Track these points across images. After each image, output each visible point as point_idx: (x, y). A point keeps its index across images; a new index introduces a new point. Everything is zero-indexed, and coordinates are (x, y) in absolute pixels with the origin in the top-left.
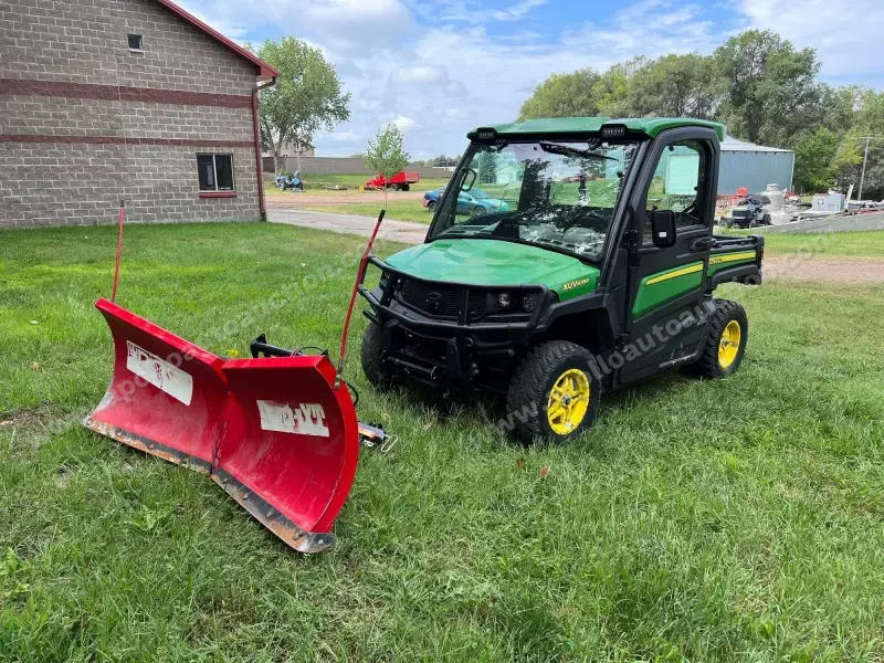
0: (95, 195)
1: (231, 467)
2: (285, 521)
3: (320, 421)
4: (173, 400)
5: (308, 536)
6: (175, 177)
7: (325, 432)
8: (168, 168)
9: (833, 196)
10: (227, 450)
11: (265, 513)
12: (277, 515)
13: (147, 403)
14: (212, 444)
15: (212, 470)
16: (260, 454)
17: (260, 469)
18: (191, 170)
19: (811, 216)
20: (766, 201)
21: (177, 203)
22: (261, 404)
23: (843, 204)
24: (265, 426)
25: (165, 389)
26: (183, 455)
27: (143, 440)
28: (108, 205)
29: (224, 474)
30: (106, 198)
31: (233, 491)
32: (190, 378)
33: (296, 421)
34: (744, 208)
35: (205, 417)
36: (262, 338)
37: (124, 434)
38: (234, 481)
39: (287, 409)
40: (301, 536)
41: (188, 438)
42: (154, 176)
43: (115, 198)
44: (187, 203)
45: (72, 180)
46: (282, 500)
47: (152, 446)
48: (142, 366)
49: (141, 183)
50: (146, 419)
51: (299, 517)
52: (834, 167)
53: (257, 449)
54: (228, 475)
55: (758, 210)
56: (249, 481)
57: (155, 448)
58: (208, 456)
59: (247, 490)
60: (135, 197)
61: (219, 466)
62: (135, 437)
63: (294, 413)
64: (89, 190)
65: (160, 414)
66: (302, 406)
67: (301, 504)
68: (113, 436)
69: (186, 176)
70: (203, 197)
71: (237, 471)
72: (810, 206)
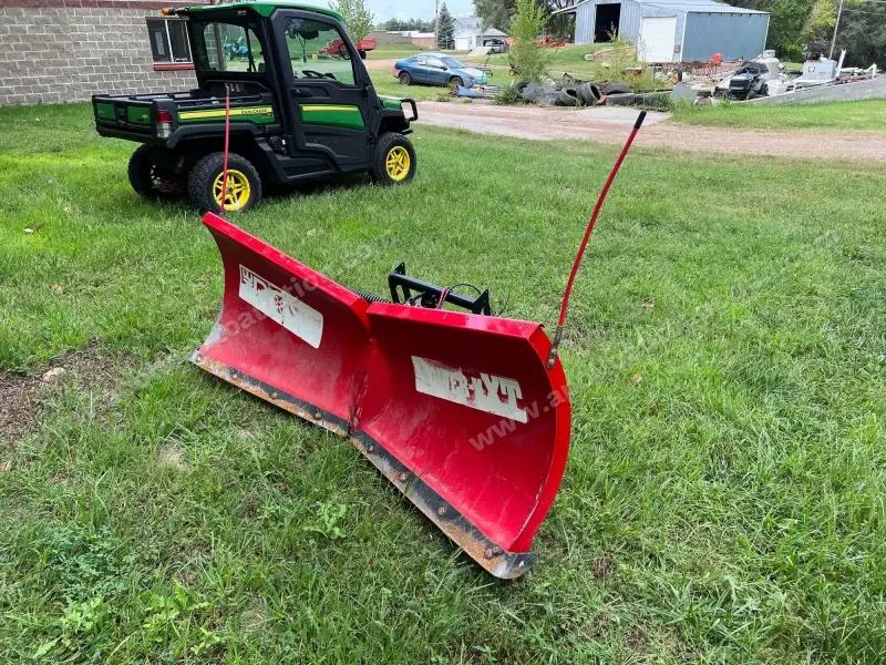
0: (36, 70)
1: (374, 430)
2: (468, 527)
3: (512, 402)
4: (297, 341)
5: (507, 556)
6: (124, 47)
7: (521, 416)
8: (115, 35)
9: (825, 63)
10: (368, 409)
11: (435, 509)
12: (452, 515)
13: (266, 342)
14: (348, 399)
15: (350, 429)
16: (416, 421)
17: (417, 440)
18: (141, 37)
19: (806, 86)
20: (764, 69)
21: (130, 77)
22: (417, 362)
23: (834, 72)
24: (421, 387)
25: (287, 326)
26: (313, 410)
27: (264, 386)
28: (52, 81)
29: (368, 441)
30: (49, 73)
31: (384, 466)
32: (320, 317)
33: (471, 392)
34: (742, 77)
35: (338, 364)
36: (401, 269)
37: (241, 376)
38: (382, 452)
39: (459, 375)
40: (496, 555)
41: (317, 387)
42: (100, 44)
43: (59, 72)
44: (142, 76)
45: (9, 52)
46: (456, 491)
47: (275, 395)
48: (258, 296)
49: (86, 54)
50: (265, 360)
51: (487, 524)
52: (807, 30)
53: (410, 414)
54: (374, 443)
55: (756, 80)
56: (405, 455)
57: (278, 398)
58: (346, 414)
59: (405, 469)
60: (82, 71)
61: (359, 426)
62: (254, 382)
63: (470, 382)
64: (29, 64)
65: (281, 354)
66: (484, 377)
67: (489, 505)
68: (228, 379)
69: (137, 45)
70: (158, 70)
71: (385, 438)
72: (801, 74)
